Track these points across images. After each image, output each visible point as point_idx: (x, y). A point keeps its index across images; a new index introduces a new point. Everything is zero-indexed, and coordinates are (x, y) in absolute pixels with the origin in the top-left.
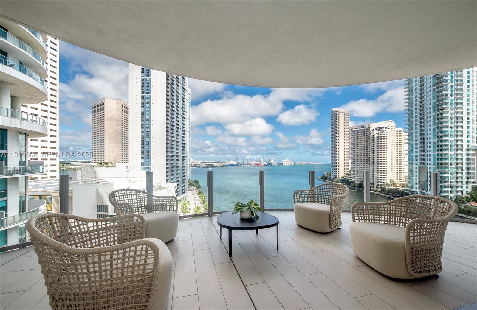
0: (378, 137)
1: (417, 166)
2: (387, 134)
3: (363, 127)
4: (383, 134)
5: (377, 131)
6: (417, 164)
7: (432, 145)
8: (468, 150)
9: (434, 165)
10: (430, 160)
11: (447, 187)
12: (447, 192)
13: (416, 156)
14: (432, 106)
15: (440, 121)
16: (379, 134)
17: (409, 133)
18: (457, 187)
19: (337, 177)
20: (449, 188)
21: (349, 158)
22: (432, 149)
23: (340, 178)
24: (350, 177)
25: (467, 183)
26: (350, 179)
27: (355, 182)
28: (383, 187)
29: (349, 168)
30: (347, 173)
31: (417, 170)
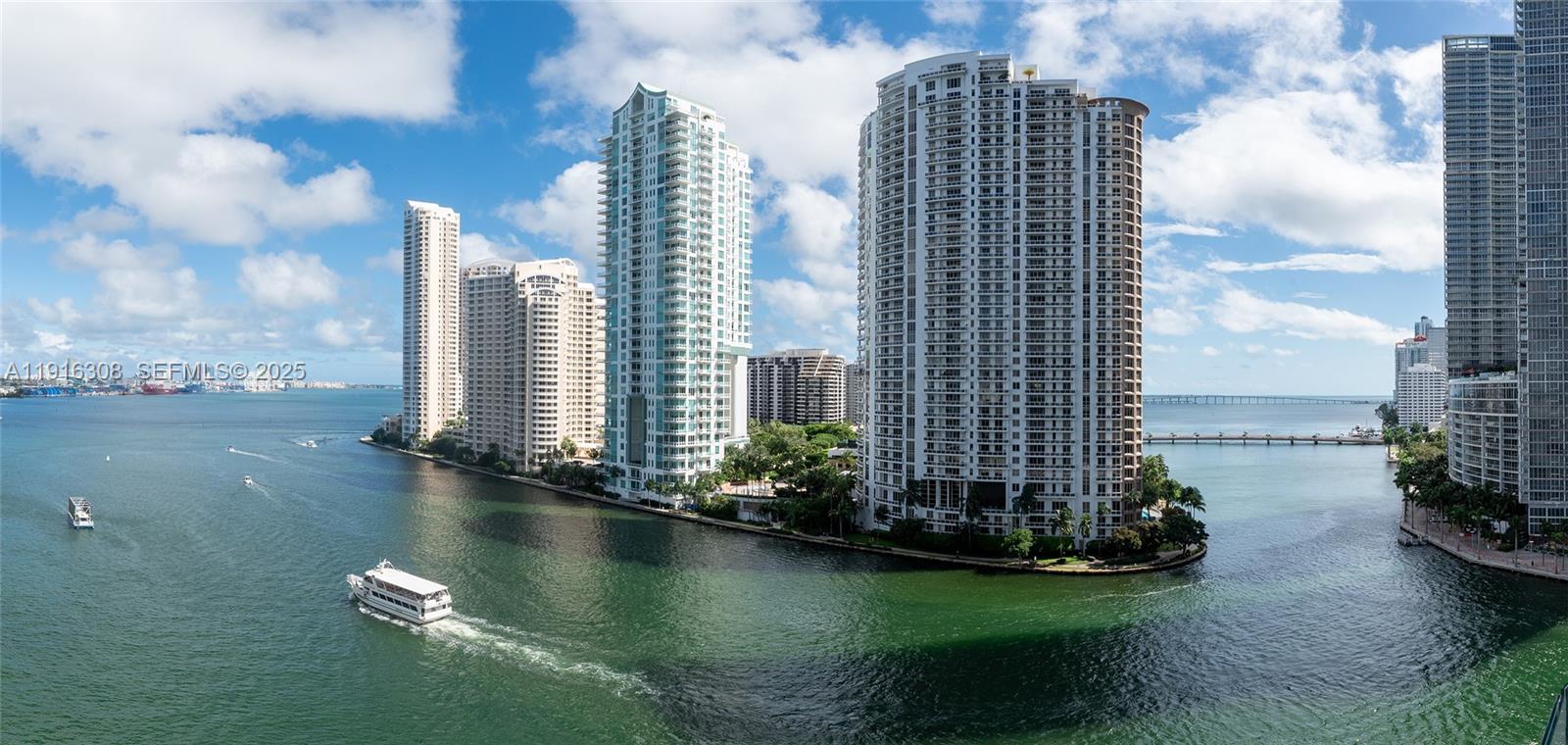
0: (536, 306)
1: (625, 396)
2: (556, 300)
3: (497, 271)
4: (547, 298)
5: (533, 286)
6: (623, 390)
7: (654, 337)
8: (720, 355)
9: (658, 393)
10: (651, 379)
11: (683, 451)
12: (682, 464)
13: (623, 368)
14: (655, 232)
15: (671, 274)
16: (539, 297)
17: (608, 302)
18: (701, 449)
19: (422, 433)
20: (687, 454)
21: (457, 371)
22: (655, 349)
23: (430, 437)
24: (460, 435)
25: (717, 437)
26: (460, 441)
27: (475, 448)
28: (545, 461)
29: (457, 402)
30: (452, 418)
31: (624, 407)
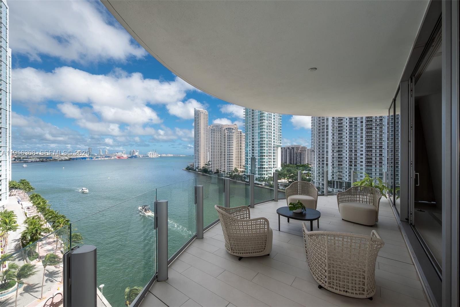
0: (228, 135)
1: (250, 158)
2: (233, 134)
3: (218, 127)
4: (231, 133)
5: (227, 130)
6: (250, 156)
7: (257, 143)
8: (274, 147)
9: (259, 157)
10: (257, 153)
11: (265, 171)
12: (265, 174)
13: (250, 150)
14: (258, 117)
15: (261, 127)
16: (228, 133)
17: (246, 134)
18: (269, 171)
19: (199, 167)
20: (266, 172)
21: (208, 152)
22: (257, 146)
23: (201, 168)
24: (209, 167)
25: (273, 168)
26: (209, 169)
27: (213, 171)
28: (230, 173)
29: (208, 159)
30: (207, 163)
31: (250, 160)
